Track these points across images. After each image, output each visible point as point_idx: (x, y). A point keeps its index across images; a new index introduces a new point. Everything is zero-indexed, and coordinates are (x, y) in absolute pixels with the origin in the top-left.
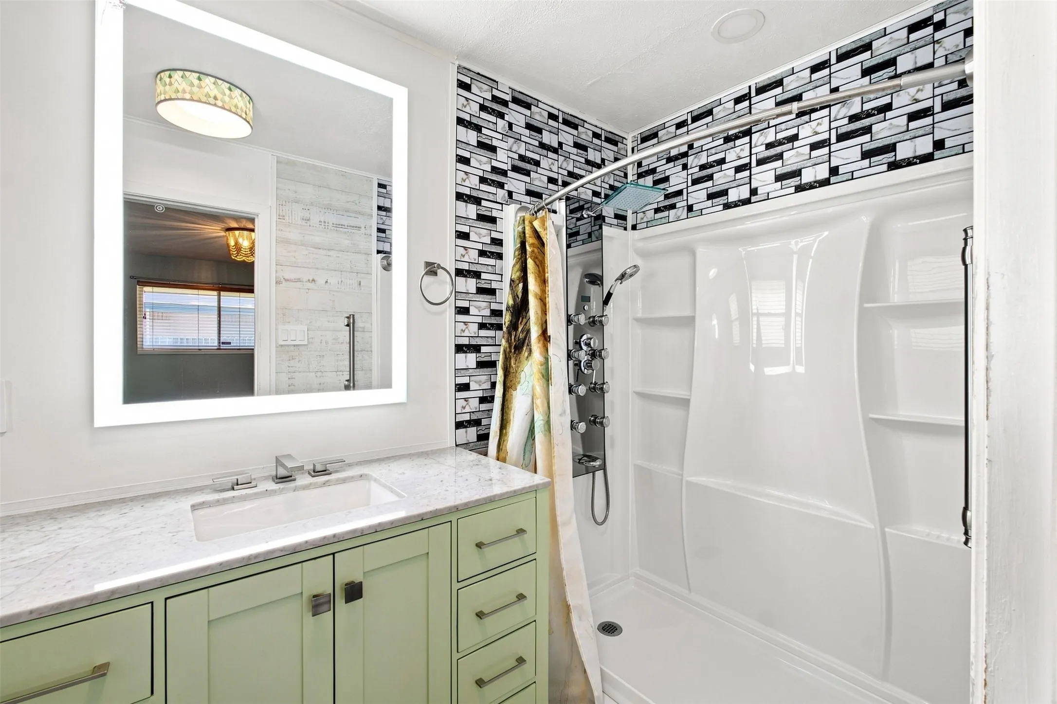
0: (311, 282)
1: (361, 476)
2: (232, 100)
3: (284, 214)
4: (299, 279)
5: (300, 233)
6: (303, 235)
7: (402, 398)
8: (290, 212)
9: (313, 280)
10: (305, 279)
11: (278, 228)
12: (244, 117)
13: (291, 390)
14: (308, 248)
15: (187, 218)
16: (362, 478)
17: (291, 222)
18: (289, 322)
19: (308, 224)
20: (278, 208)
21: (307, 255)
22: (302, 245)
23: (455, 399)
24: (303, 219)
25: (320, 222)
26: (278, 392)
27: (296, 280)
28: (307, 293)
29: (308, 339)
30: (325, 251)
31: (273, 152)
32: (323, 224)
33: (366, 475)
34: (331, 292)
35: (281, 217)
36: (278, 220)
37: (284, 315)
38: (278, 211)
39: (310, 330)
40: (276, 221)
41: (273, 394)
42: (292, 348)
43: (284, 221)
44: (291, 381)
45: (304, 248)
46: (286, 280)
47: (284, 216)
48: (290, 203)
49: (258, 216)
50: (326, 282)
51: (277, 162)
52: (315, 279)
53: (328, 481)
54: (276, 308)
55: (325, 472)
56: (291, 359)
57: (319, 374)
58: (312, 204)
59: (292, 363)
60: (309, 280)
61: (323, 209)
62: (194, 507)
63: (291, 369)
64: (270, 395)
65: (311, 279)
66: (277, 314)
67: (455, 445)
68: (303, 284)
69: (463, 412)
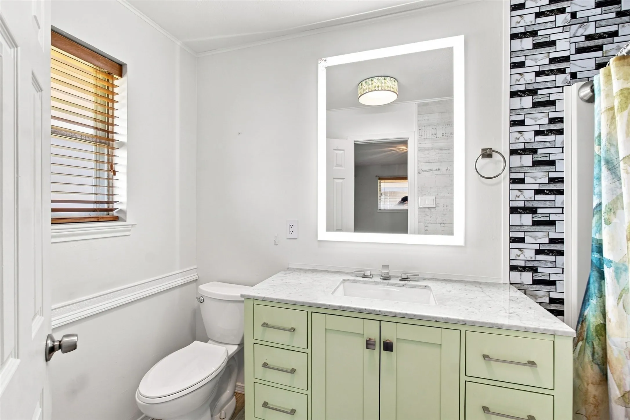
0: (438, 171)
1: (426, 286)
2: (385, 84)
3: (422, 134)
4: (431, 169)
5: (431, 143)
6: (432, 144)
7: (461, 243)
8: (425, 132)
9: (439, 169)
10: (434, 169)
11: (419, 143)
12: (392, 90)
13: (426, 232)
14: (436, 151)
15: (393, 145)
16: (426, 288)
17: (426, 138)
18: (425, 195)
19: (436, 137)
20: (419, 132)
21: (435, 155)
22: (432, 149)
23: (510, 248)
24: (432, 135)
25: (442, 134)
26: (419, 233)
27: (429, 170)
28: (435, 177)
29: (436, 204)
30: (446, 151)
31: (415, 102)
32: (445, 134)
33: (429, 287)
34: (450, 175)
35: (420, 136)
36: (419, 138)
37: (422, 191)
38: (419, 133)
39: (437, 199)
40: (418, 139)
41: (416, 234)
42: (427, 210)
43: (422, 138)
44: (426, 228)
45: (434, 151)
46: (423, 171)
47: (422, 135)
48: (425, 127)
49: (409, 138)
50: (447, 169)
51: (418, 106)
52: (440, 168)
53: (406, 284)
54: (418, 187)
55: (407, 279)
56: (426, 215)
57: (442, 225)
58: (438, 124)
59: (427, 218)
60: (436, 169)
61: (445, 126)
62: (344, 281)
63: (426, 221)
64: (415, 234)
65: (438, 169)
66: (419, 191)
67: (509, 283)
68: (433, 172)
69: (517, 259)
